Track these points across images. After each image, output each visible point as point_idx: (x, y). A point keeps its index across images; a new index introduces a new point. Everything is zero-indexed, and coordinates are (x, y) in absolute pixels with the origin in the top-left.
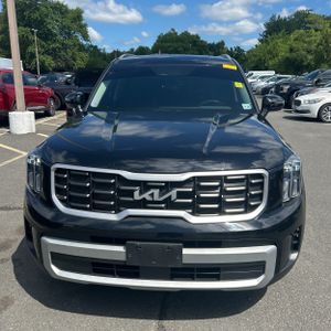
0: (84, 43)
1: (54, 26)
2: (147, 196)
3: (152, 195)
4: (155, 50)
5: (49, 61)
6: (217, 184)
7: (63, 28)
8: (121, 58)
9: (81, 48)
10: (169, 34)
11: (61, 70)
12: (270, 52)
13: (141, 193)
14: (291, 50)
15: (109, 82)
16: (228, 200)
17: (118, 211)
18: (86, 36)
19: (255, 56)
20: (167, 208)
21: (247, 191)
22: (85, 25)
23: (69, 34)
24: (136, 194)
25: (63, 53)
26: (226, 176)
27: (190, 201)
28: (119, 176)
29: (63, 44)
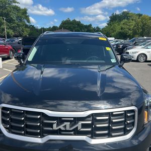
0: (28, 24)
1: (14, 16)
2: (61, 127)
3: (65, 126)
4: (61, 28)
5: (11, 32)
6: (107, 118)
7: (18, 17)
8: (45, 33)
9: (26, 26)
10: (67, 21)
11: (17, 36)
12: (112, 29)
13: (58, 125)
14: (122, 28)
15: (38, 47)
16: (114, 128)
17: (42, 136)
18: (29, 21)
19: (105, 31)
20: (75, 134)
21: (125, 121)
22: (28, 16)
23: (21, 20)
24: (55, 126)
25: (18, 28)
26: (112, 113)
27: (90, 129)
28: (43, 113)
29: (18, 25)
